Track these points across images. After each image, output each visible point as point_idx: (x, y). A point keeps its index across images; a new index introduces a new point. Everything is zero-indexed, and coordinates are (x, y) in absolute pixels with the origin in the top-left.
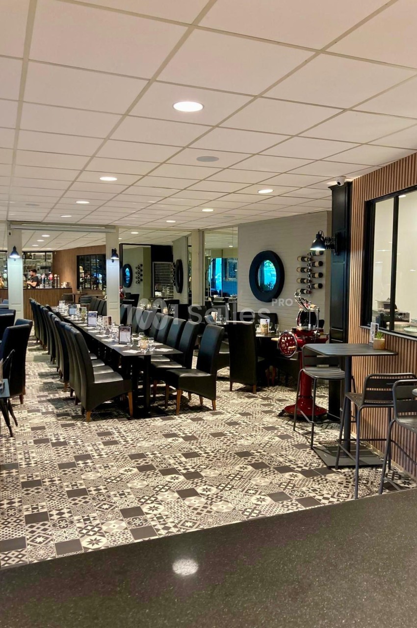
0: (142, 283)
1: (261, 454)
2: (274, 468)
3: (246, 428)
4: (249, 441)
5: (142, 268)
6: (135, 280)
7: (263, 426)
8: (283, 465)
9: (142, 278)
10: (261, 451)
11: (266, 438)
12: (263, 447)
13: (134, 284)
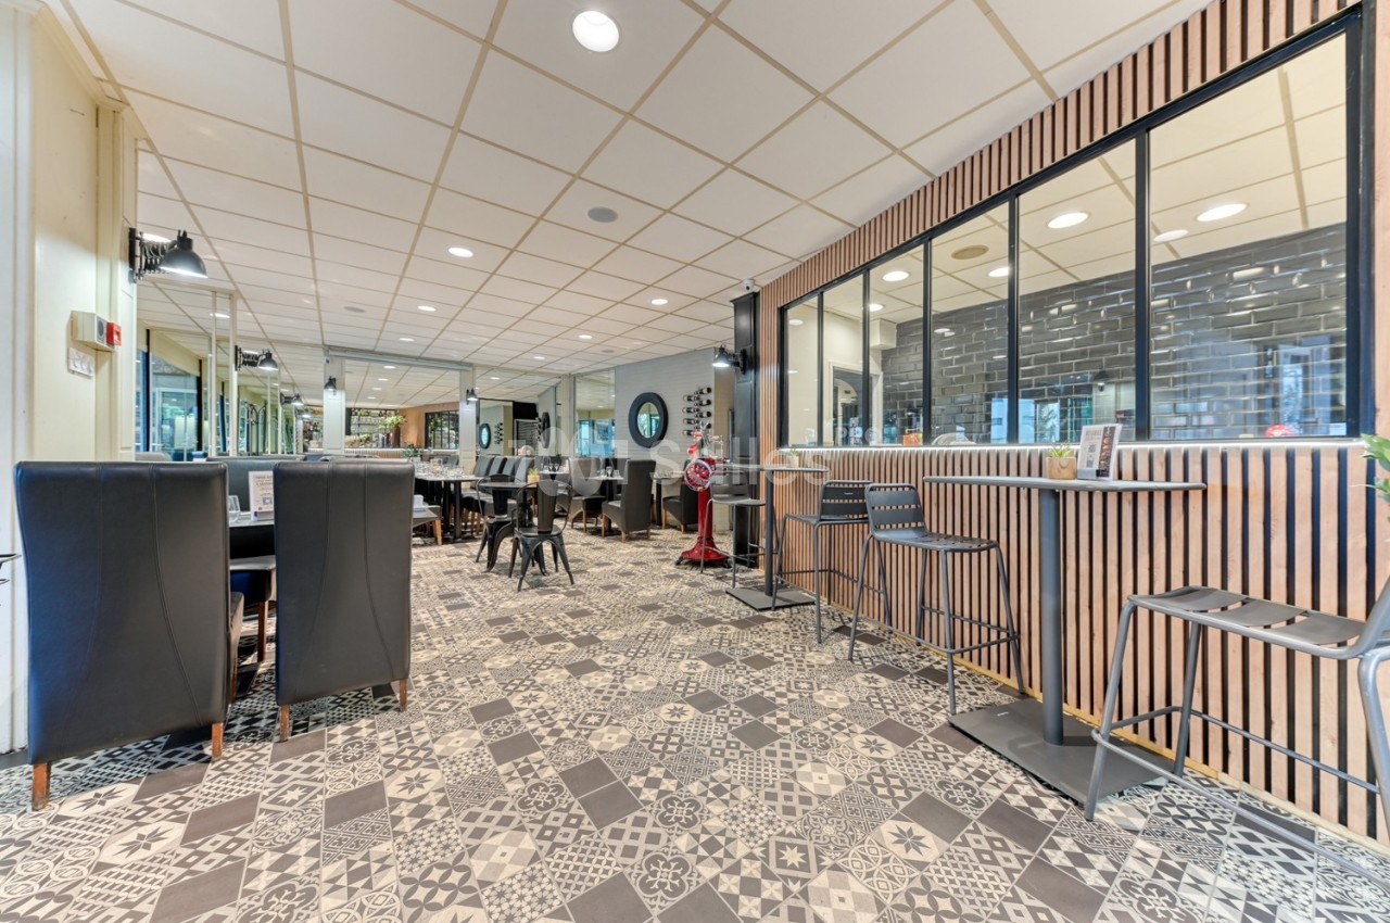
0: (502, 443)
1: (672, 606)
3: (643, 578)
4: (653, 592)
5: (502, 427)
6: (493, 440)
7: (664, 575)
9: (502, 437)
10: (671, 602)
11: (673, 588)
12: (672, 598)
13: (492, 444)
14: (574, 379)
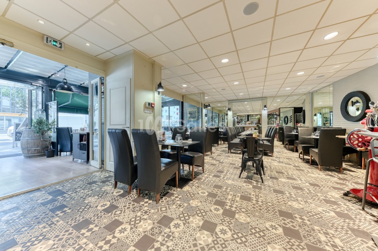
0: (292, 122)
1: (303, 222)
2: (306, 244)
3: (306, 194)
4: (301, 206)
5: (292, 117)
6: (289, 121)
7: (324, 198)
8: (321, 247)
9: (292, 120)
10: (306, 219)
11: (320, 209)
12: (310, 216)
13: (289, 123)
14: (312, 94)
